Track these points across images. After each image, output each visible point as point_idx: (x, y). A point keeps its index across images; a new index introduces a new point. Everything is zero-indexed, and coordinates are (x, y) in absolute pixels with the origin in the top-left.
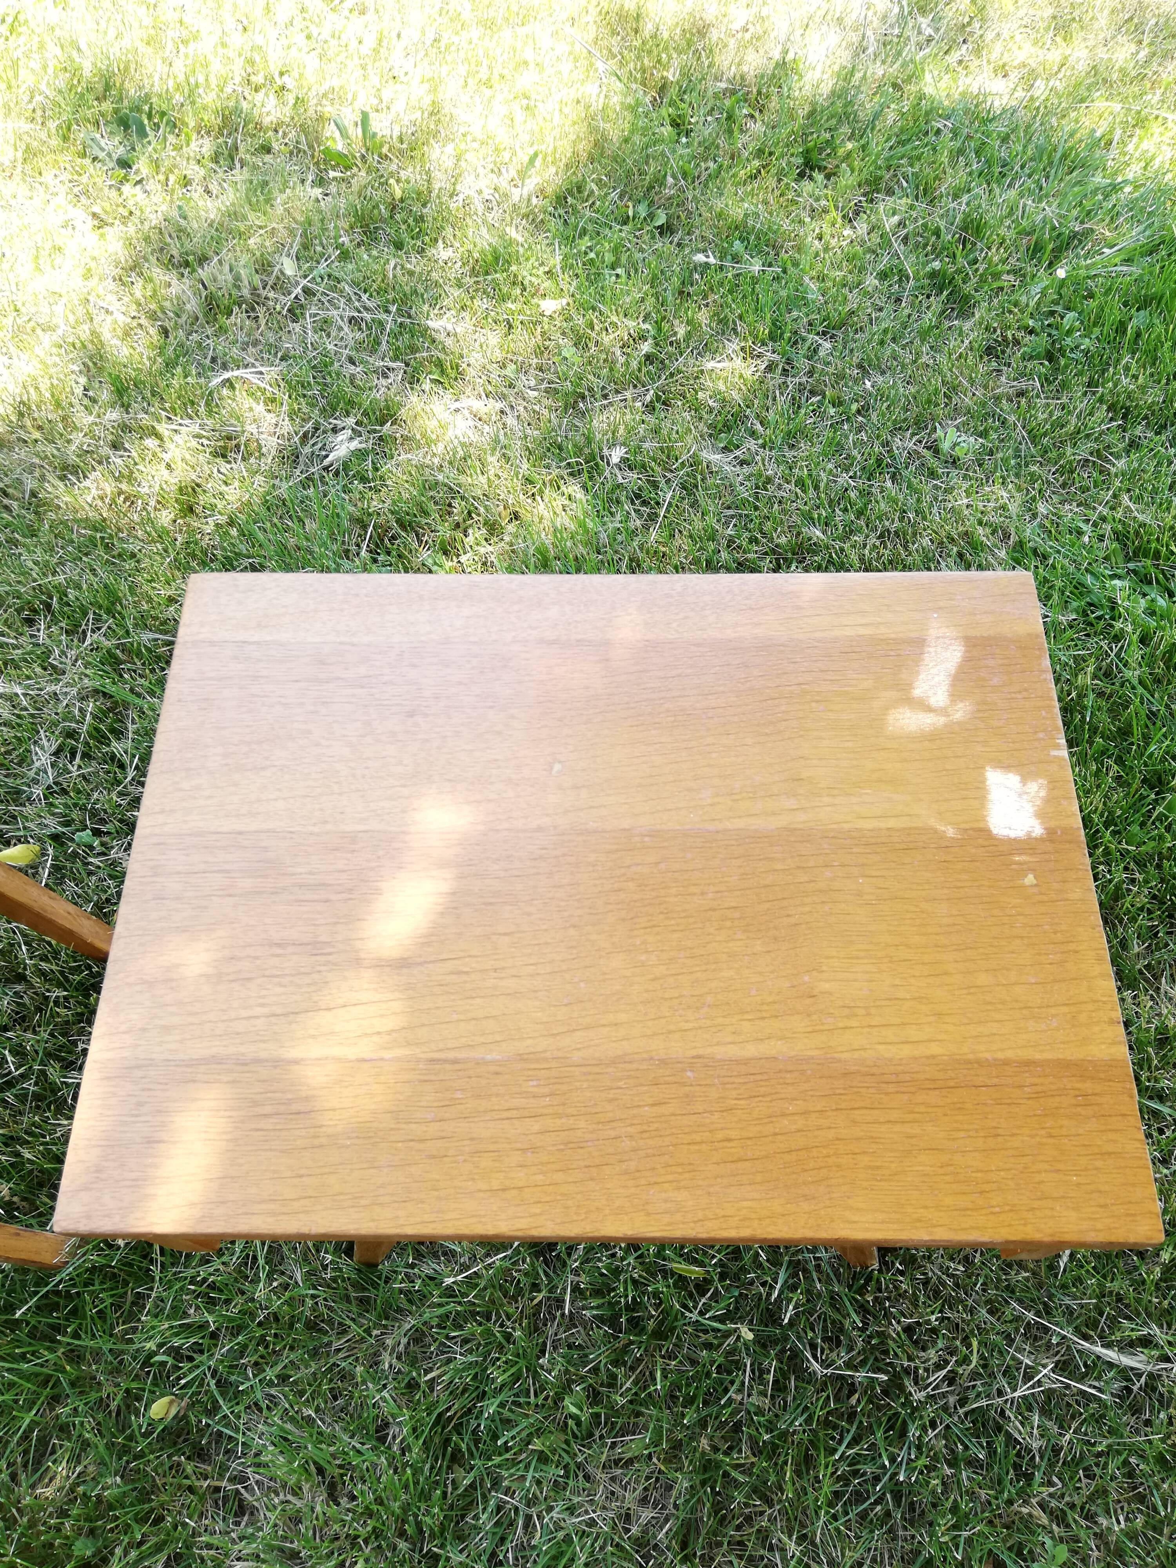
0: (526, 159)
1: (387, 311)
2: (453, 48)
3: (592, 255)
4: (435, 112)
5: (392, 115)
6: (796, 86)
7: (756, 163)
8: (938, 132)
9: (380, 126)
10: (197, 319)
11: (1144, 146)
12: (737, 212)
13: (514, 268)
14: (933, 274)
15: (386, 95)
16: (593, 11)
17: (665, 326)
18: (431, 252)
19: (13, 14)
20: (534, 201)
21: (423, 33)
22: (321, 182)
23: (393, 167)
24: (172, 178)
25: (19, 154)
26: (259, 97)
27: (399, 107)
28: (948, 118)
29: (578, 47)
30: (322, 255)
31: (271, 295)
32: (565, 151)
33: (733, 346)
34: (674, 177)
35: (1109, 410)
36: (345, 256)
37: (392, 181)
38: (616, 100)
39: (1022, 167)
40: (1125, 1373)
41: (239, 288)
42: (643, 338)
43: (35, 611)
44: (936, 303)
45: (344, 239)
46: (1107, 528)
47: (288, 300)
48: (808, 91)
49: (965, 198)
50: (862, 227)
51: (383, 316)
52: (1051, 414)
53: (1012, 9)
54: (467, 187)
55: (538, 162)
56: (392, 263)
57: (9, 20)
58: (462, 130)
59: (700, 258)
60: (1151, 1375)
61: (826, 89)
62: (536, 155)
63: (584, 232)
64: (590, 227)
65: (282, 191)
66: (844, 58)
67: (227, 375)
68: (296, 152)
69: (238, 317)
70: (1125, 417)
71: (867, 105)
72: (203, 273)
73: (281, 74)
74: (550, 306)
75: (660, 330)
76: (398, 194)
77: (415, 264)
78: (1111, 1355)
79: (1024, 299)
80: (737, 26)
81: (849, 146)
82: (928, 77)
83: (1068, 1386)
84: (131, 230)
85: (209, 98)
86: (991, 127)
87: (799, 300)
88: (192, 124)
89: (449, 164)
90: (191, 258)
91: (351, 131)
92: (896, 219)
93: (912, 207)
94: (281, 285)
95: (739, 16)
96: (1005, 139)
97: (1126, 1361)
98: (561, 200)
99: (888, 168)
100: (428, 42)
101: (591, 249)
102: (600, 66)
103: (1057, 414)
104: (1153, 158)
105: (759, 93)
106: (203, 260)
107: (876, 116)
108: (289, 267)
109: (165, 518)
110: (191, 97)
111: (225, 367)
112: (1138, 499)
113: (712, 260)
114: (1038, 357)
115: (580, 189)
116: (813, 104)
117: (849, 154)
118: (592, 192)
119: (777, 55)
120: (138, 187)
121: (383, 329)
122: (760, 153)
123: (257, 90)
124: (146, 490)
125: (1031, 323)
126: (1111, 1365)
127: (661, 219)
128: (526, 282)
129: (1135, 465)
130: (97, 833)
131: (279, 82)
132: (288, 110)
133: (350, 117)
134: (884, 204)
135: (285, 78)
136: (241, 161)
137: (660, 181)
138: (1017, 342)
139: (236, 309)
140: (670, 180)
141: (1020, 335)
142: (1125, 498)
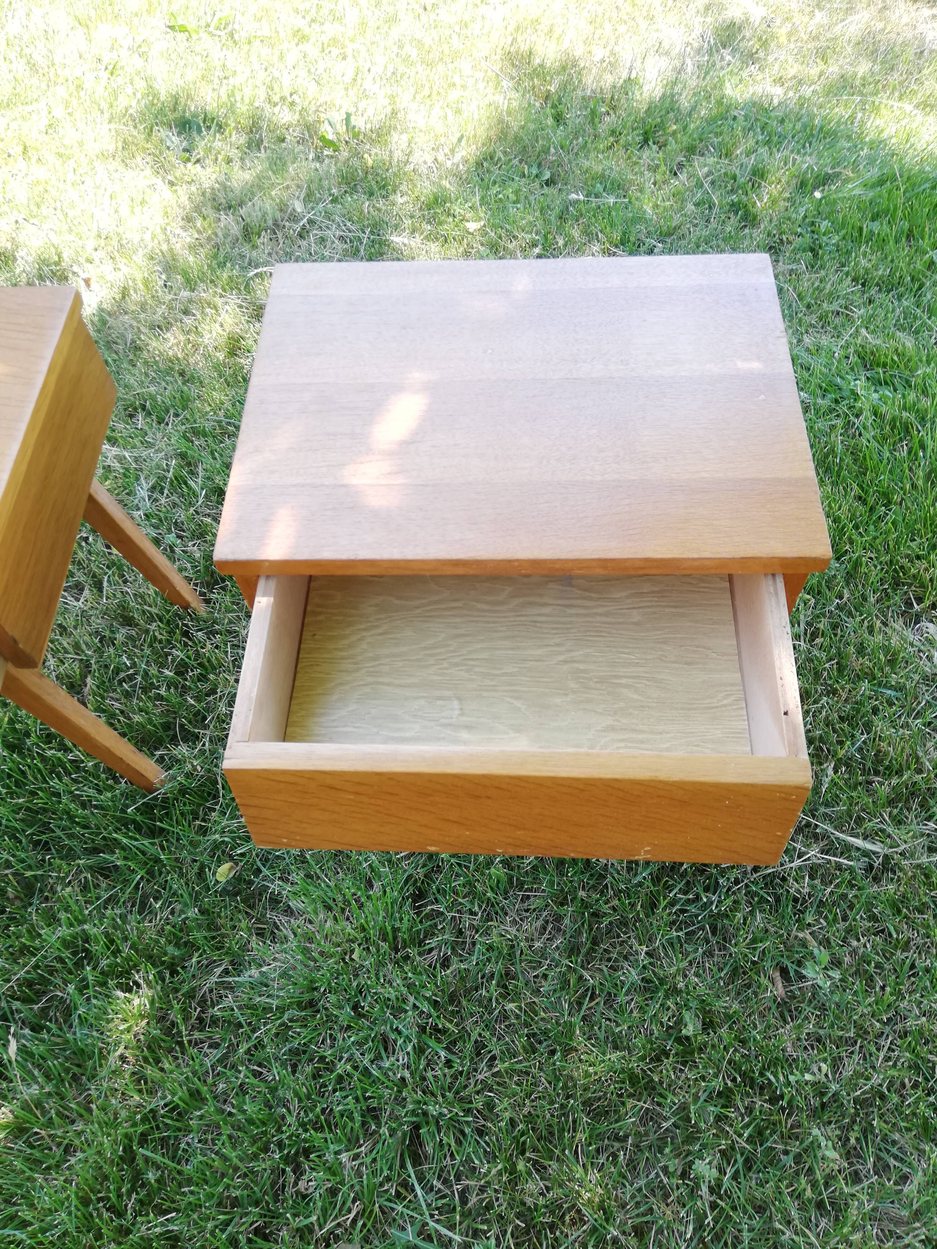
0: (455, 140)
1: (364, 232)
2: (405, 77)
3: (501, 196)
4: (394, 113)
5: (366, 117)
6: (637, 93)
7: (611, 139)
8: (735, 118)
9: (359, 122)
10: (237, 240)
11: (877, 122)
12: (598, 168)
13: (448, 205)
14: (733, 205)
15: (361, 106)
16: (499, 51)
17: (550, 237)
18: (391, 198)
19: (113, 63)
20: (461, 167)
21: (386, 67)
22: (318, 158)
23: (368, 147)
24: (220, 157)
25: (120, 145)
26: (276, 110)
27: (370, 112)
28: (742, 109)
29: (490, 73)
30: (320, 199)
31: (287, 224)
32: (482, 133)
33: (596, 248)
34: (555, 148)
35: (853, 280)
36: (334, 201)
37: (366, 156)
38: (515, 104)
39: (793, 137)
40: (866, 853)
41: (265, 222)
42: (535, 245)
43: (135, 409)
44: (734, 220)
45: (334, 191)
46: (851, 350)
47: (298, 227)
48: (646, 95)
49: (753, 157)
50: (683, 177)
51: (361, 235)
52: (813, 284)
53: (786, 42)
54: (417, 158)
55: (463, 143)
56: (367, 203)
57: (110, 67)
58: (413, 125)
59: (573, 196)
60: (886, 857)
61: (658, 93)
62: (462, 136)
63: (495, 183)
64: (499, 180)
65: (293, 163)
66: (671, 75)
67: (259, 270)
68: (301, 141)
69: (265, 237)
70: (863, 285)
71: (685, 103)
72: (242, 212)
73: (291, 95)
74: (472, 226)
75: (546, 239)
76: (370, 162)
77: (381, 204)
78: (858, 842)
79: (794, 215)
80: (597, 59)
81: (675, 127)
82: (727, 84)
83: (829, 862)
84: (193, 189)
85: (242, 108)
86: (772, 114)
87: (640, 219)
88: (233, 125)
89: (404, 146)
90: (233, 203)
91: (338, 126)
92: (706, 169)
93: (718, 163)
94: (294, 218)
95: (599, 53)
96: (782, 121)
97: (869, 846)
98: (479, 164)
99: (701, 140)
100: (389, 74)
101: (499, 193)
102: (504, 83)
103: (817, 284)
104: (882, 131)
105: (612, 98)
106: (241, 205)
107: (694, 108)
108: (299, 207)
109: (221, 356)
110: (232, 109)
111: (256, 267)
112: (873, 332)
113: (581, 197)
114: (804, 251)
115: (491, 158)
116: (651, 103)
117: (674, 133)
118: (499, 159)
119: (625, 76)
120: (198, 165)
121: (361, 243)
122: (613, 132)
123: (275, 105)
124: (206, 341)
125: (799, 230)
126: (858, 849)
127: (547, 175)
128: (456, 213)
129: (871, 312)
130: (179, 537)
131: (290, 100)
132: (297, 117)
133: (338, 117)
134: (697, 161)
135: (294, 96)
136: (265, 147)
137: (546, 151)
138: (789, 242)
139: (263, 233)
140: (552, 150)
141: (791, 238)
142: (863, 331)
